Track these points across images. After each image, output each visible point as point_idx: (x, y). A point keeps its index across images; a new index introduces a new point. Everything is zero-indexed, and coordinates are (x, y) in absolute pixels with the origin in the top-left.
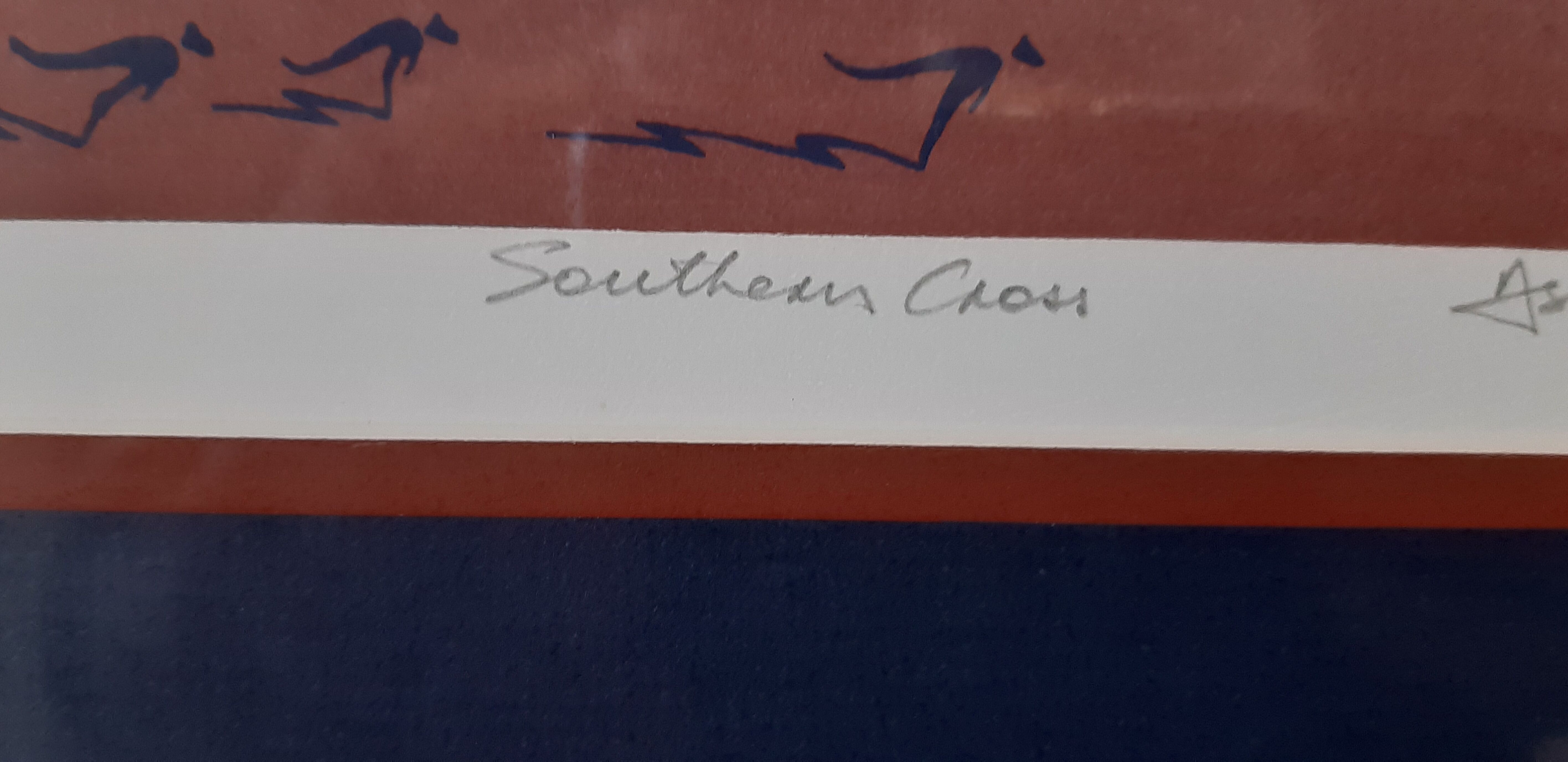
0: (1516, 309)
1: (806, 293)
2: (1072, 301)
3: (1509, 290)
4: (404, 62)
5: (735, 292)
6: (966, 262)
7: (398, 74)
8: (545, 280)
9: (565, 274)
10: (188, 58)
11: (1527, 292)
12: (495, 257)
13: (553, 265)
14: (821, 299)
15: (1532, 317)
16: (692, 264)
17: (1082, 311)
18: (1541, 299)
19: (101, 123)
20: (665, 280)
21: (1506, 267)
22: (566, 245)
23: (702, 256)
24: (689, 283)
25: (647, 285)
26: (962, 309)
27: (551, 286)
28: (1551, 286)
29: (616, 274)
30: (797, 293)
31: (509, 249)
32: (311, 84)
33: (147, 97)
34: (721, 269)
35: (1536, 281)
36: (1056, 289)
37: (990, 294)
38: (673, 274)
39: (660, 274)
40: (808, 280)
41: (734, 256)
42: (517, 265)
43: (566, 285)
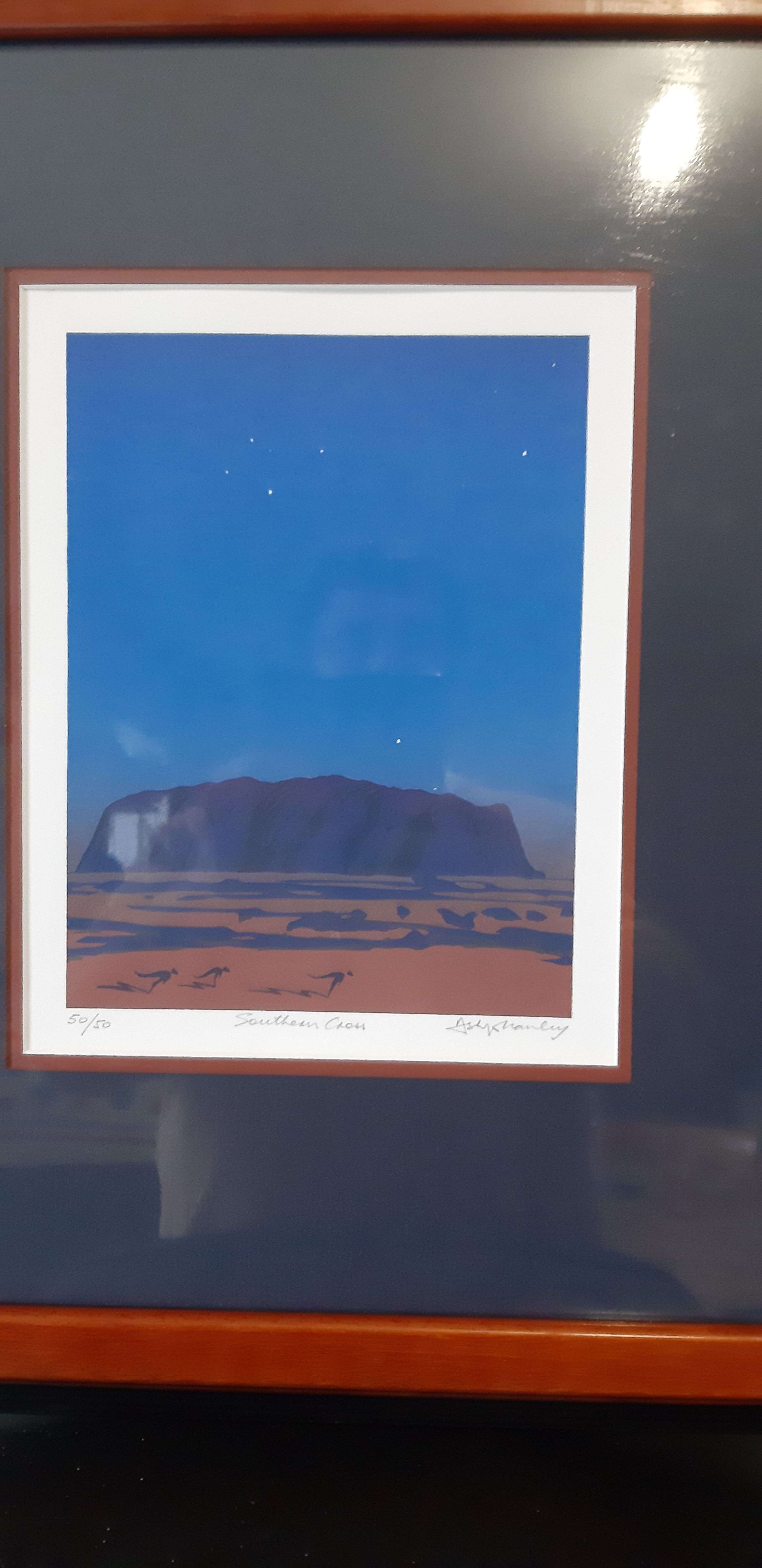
0: (462, 1028)
1: (303, 1024)
2: (361, 1026)
3: (459, 1024)
4: (219, 976)
5: (288, 1024)
6: (338, 1018)
7: (217, 979)
8: (247, 1021)
9: (251, 1020)
10: (173, 975)
11: (464, 1025)
12: (237, 1017)
13: (249, 1018)
14: (306, 1026)
15: (465, 1030)
17: (364, 1029)
18: (467, 1026)
19: (154, 988)
20: (272, 1021)
21: (459, 1019)
22: (252, 1014)
23: (280, 1017)
24: (278, 1022)
25: (269, 1022)
26: (338, 1028)
27: (248, 1023)
28: (469, 1023)
29: (262, 1020)
30: (302, 1024)
31: (240, 1015)
32: (199, 980)
33: (164, 983)
34: (285, 1019)
35: (466, 1022)
36: (358, 1024)
37: (344, 1025)
38: (274, 1020)
40: (304, 1022)
41: (288, 1016)
42: (241, 1018)
43: (252, 1022)
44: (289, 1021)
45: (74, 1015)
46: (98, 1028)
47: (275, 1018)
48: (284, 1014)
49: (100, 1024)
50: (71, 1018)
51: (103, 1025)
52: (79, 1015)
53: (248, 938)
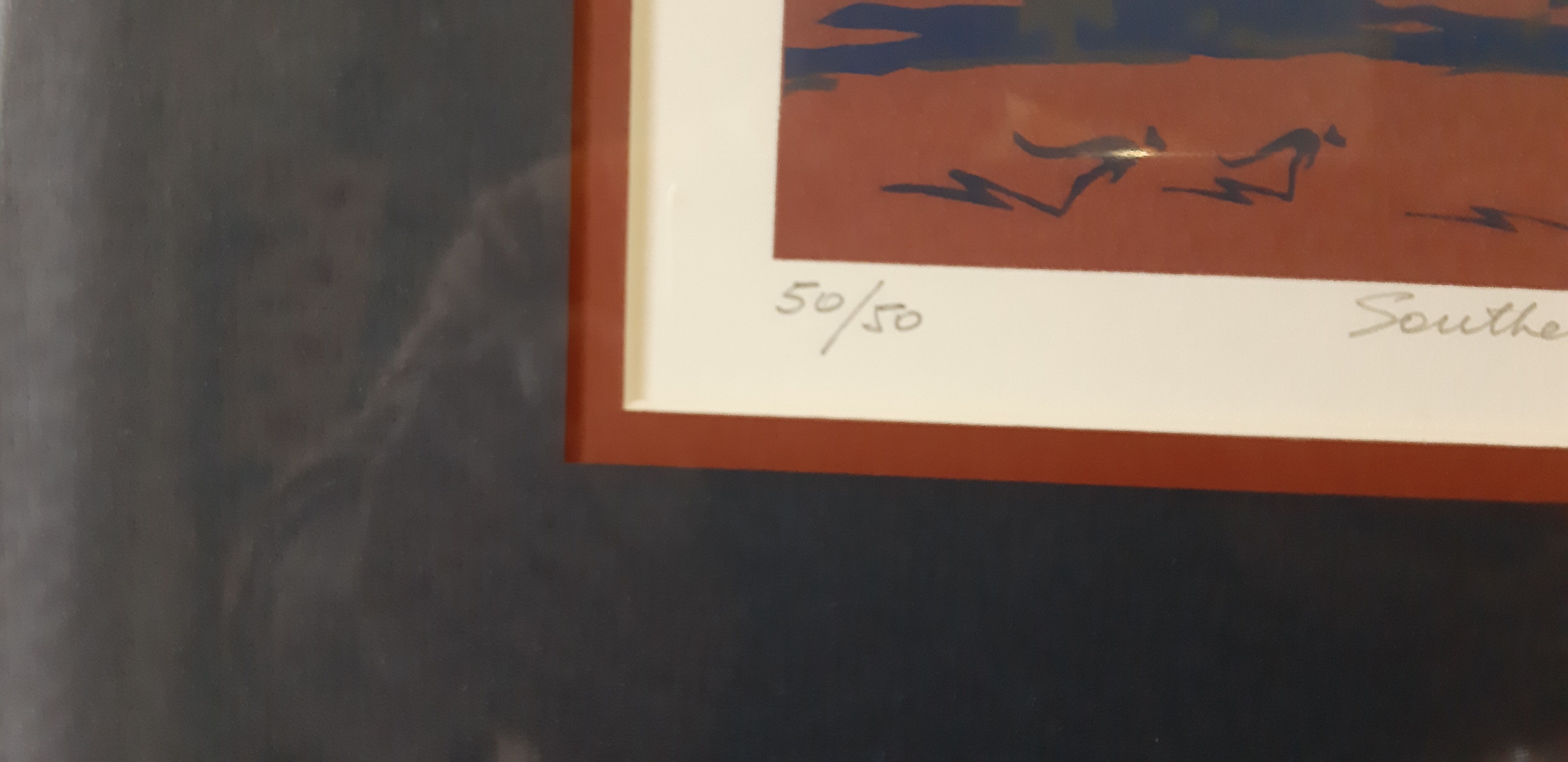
4: (1305, 160)
5: (1534, 334)
8: (1394, 320)
9: (1408, 317)
12: (1359, 303)
13: (1400, 309)
16: (1501, 312)
19: (1078, 198)
22: (1411, 296)
23: (1509, 307)
24: (1499, 325)
25: (1468, 326)
27: (1397, 326)
29: (1445, 318)
31: (1369, 298)
32: (1235, 174)
33: (1114, 180)
34: (1523, 315)
38: (1487, 318)
39: (1479, 318)
41: (1533, 306)
42: (1374, 310)
43: (1409, 325)
44: (1535, 321)
45: (798, 285)
46: (879, 329)
47: (1489, 311)
48: (1520, 297)
49: (887, 318)
50: (788, 295)
51: (898, 318)
52: (815, 285)
53: (1416, 27)
